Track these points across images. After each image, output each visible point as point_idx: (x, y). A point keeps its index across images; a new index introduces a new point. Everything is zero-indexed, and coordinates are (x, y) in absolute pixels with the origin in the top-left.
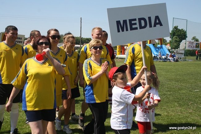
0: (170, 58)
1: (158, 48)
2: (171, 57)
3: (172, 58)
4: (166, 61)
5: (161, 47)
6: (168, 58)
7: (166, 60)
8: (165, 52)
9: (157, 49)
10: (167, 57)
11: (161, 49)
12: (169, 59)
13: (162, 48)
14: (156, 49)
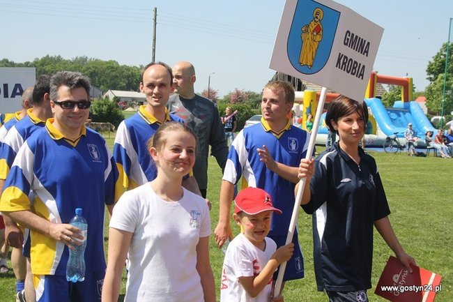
0: (438, 146)
1: (397, 112)
2: (440, 140)
3: (443, 145)
4: (425, 156)
5: (407, 109)
6: (432, 144)
7: (424, 151)
8: (417, 125)
9: (394, 116)
10: (428, 141)
11: (404, 113)
12: (433, 148)
13: (410, 113)
14: (389, 114)
